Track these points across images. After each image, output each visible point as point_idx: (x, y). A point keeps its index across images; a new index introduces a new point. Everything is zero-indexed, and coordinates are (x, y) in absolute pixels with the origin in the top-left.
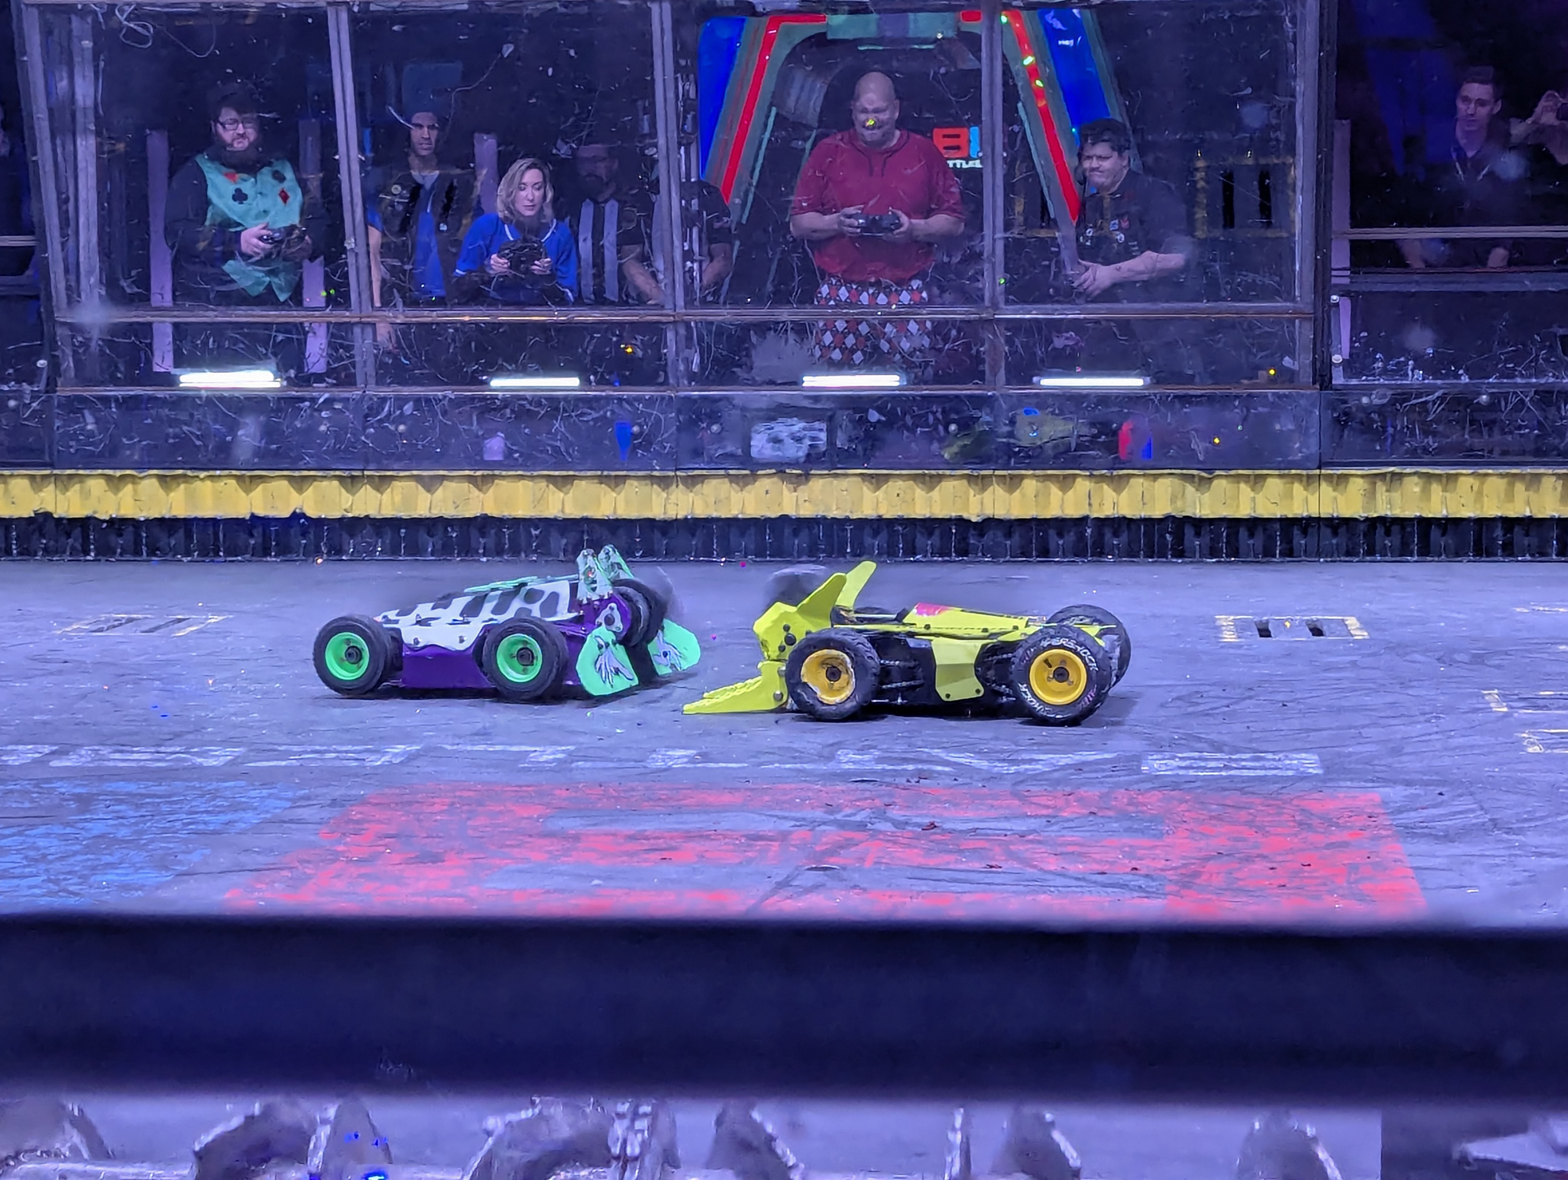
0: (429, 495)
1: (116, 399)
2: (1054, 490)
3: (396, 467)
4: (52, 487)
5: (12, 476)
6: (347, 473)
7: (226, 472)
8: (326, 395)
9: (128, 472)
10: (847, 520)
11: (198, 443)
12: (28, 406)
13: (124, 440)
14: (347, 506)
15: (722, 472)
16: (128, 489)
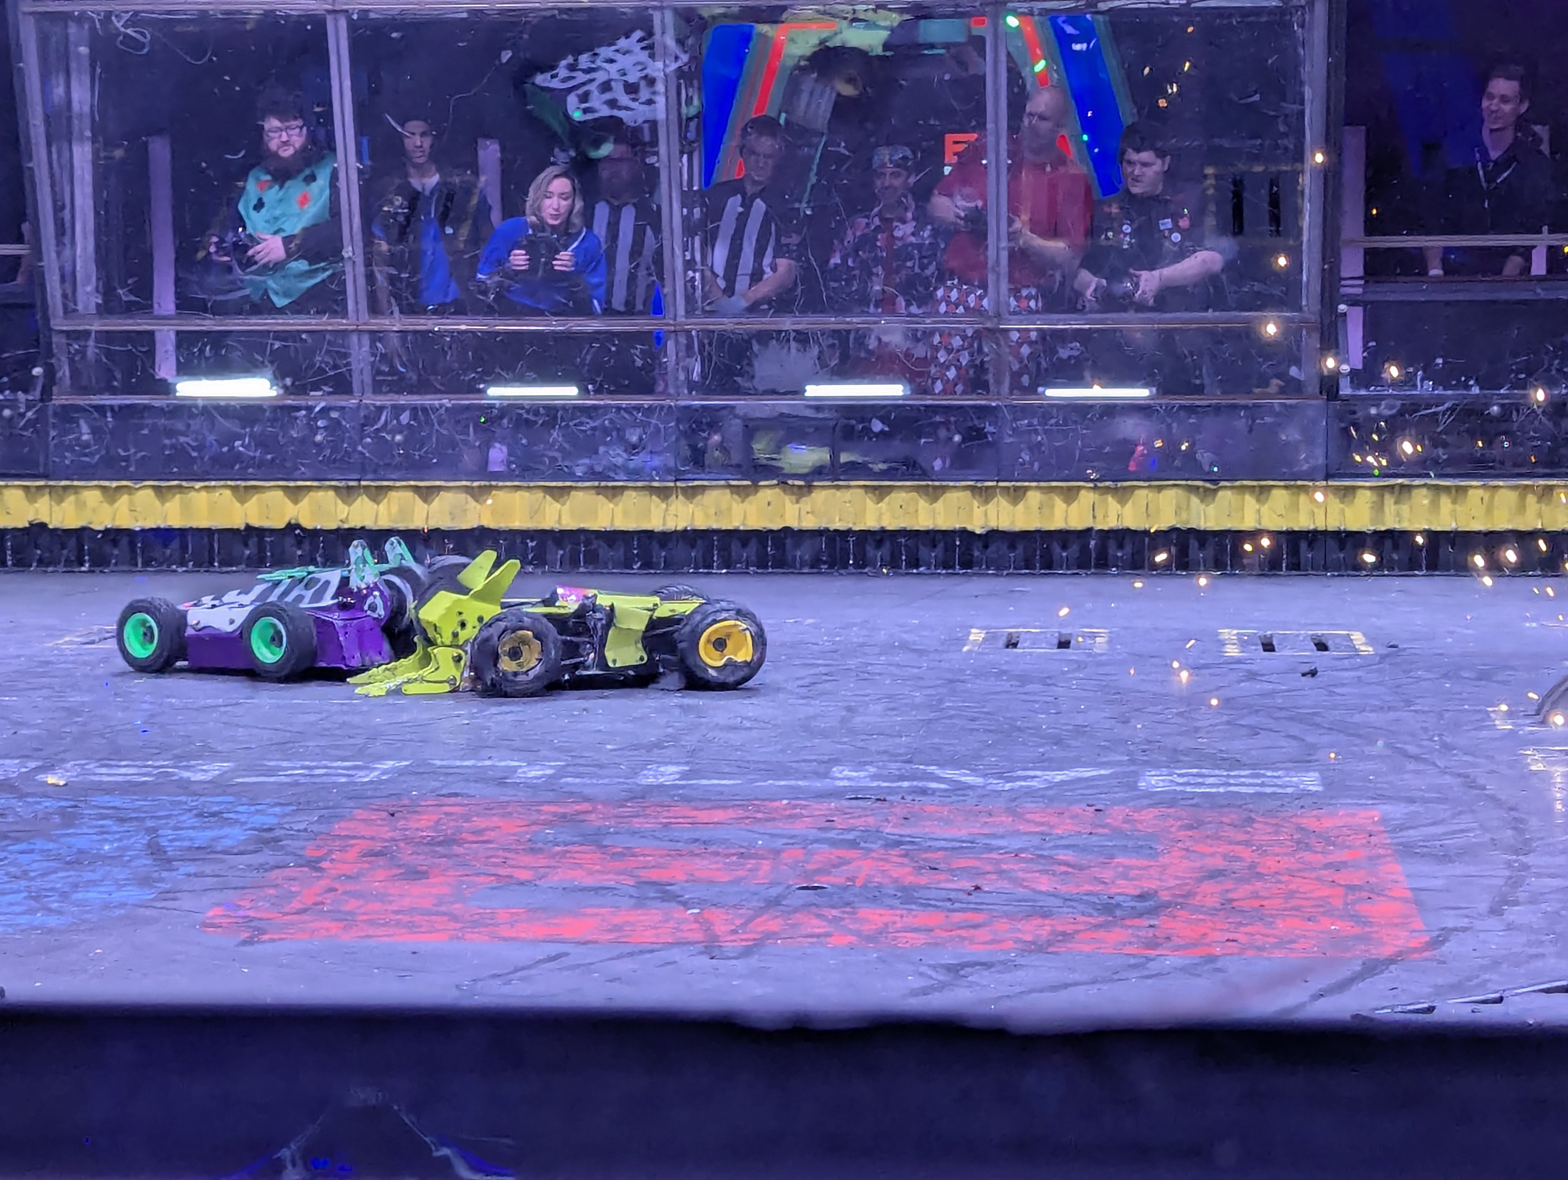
0: (426, 506)
1: (112, 407)
2: (1059, 503)
3: (393, 477)
4: (46, 498)
5: (7, 486)
6: (343, 484)
7: (222, 483)
8: (323, 404)
9: (124, 483)
10: (849, 532)
11: (194, 454)
12: (22, 415)
13: (120, 450)
14: (344, 516)
15: (723, 483)
16: (124, 500)
